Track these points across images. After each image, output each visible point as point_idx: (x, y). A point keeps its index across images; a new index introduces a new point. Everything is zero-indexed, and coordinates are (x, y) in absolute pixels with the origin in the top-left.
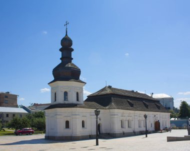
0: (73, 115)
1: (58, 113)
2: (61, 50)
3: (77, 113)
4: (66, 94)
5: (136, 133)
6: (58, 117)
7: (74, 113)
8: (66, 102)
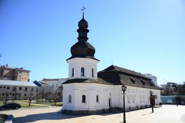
0: (89, 90)
1: (76, 88)
2: (78, 31)
3: (93, 88)
4: (83, 69)
5: (139, 108)
6: (76, 91)
7: (90, 88)
8: (83, 78)
